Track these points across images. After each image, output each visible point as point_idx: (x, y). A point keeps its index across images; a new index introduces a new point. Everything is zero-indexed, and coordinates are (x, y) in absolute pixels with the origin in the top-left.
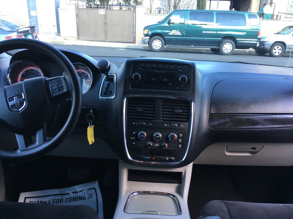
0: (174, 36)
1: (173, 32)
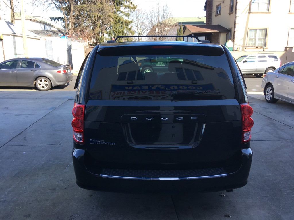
0: (159, 66)
1: (158, 64)
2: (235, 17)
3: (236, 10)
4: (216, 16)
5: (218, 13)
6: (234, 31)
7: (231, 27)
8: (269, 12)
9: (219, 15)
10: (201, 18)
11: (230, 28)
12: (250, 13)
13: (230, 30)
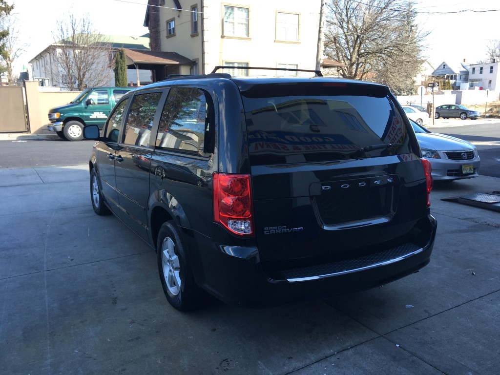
0: (97, 119)
1: (95, 115)
2: (203, 42)
3: (203, 31)
4: (168, 37)
5: (171, 33)
6: (203, 64)
7: (197, 57)
8: (249, 37)
9: (174, 37)
10: (137, 39)
11: (196, 59)
12: (223, 37)
13: (195, 61)
